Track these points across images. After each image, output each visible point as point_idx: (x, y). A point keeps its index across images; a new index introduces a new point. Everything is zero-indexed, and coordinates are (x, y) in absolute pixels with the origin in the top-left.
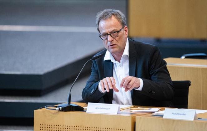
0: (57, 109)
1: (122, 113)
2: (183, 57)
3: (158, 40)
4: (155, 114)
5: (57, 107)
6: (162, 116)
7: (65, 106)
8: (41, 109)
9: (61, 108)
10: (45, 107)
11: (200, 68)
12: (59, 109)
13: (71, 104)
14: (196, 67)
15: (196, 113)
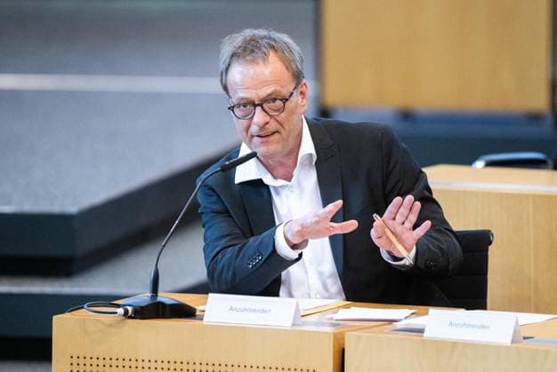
0: (121, 311)
1: (304, 324)
2: (480, 164)
3: (407, 116)
4: (399, 325)
5: (118, 306)
6: (421, 331)
7: (143, 304)
8: (74, 312)
9: (130, 309)
10: (85, 306)
11: (527, 196)
12: (126, 312)
13: (160, 298)
14: (516, 192)
15: (517, 322)
